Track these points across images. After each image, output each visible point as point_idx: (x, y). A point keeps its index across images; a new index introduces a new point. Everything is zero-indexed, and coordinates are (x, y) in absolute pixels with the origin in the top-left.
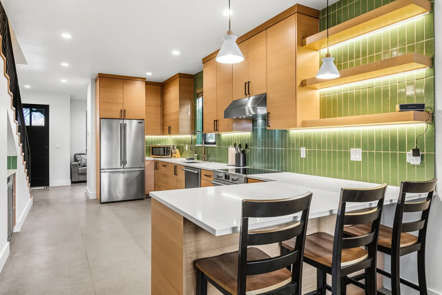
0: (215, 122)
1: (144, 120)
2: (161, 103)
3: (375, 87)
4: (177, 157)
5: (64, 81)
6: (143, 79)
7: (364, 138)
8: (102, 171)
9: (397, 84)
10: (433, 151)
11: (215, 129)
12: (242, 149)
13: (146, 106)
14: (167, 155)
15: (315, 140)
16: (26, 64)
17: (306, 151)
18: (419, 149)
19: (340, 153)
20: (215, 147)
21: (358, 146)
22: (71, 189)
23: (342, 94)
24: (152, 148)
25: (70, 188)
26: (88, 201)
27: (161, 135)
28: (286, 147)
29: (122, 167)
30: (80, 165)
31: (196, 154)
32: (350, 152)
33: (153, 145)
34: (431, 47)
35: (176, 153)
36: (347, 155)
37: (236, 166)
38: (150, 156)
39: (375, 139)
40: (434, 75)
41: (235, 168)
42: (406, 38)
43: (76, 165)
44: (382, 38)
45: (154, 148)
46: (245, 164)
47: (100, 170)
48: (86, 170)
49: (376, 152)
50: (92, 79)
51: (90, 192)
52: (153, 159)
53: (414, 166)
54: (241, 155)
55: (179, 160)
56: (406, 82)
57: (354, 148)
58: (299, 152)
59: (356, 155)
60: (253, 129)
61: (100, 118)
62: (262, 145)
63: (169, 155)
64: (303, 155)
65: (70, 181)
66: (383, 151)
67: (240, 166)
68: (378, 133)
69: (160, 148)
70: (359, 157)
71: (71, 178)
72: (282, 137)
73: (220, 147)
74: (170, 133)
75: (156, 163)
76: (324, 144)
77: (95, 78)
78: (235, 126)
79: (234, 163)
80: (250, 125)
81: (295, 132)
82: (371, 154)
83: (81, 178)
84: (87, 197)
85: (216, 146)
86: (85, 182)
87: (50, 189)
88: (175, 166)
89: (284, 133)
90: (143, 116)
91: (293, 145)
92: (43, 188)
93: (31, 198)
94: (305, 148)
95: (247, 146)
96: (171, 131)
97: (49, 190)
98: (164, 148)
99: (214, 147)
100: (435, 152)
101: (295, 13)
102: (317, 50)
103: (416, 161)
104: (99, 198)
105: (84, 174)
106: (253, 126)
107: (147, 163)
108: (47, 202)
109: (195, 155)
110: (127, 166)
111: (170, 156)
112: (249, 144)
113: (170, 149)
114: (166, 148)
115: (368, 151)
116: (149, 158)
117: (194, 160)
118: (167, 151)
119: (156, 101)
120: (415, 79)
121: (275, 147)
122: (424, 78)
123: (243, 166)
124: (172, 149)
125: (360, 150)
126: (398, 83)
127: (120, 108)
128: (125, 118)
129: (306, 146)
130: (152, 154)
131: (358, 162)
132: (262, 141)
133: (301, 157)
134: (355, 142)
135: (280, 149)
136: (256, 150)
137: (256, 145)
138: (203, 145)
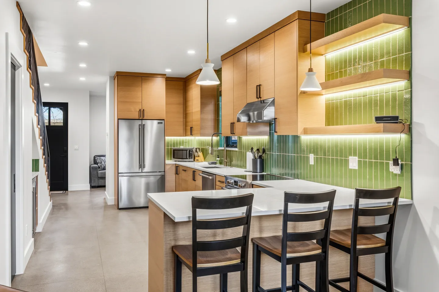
0: (232, 124)
1: (164, 120)
2: (184, 101)
3: (368, 96)
4: (200, 160)
5: (82, 79)
6: (163, 75)
7: (360, 146)
8: (119, 175)
9: (384, 95)
10: (410, 161)
11: (232, 133)
12: (260, 154)
13: (166, 104)
14: (189, 158)
15: (321, 147)
16: (46, 65)
17: (314, 157)
18: (398, 159)
19: (341, 160)
21: (355, 155)
22: (90, 194)
23: (343, 101)
24: (174, 150)
25: (89, 192)
26: (106, 207)
27: (183, 136)
28: (298, 153)
29: (141, 171)
30: (99, 168)
31: (218, 157)
32: (349, 160)
33: (176, 148)
34: (409, 60)
35: (199, 156)
36: (347, 162)
37: (253, 172)
38: (171, 159)
39: (368, 147)
40: (411, 88)
41: (251, 174)
42: (391, 50)
43: (95, 169)
44: (373, 48)
45: (175, 151)
46: (262, 170)
47: (118, 174)
48: (105, 174)
49: (368, 161)
50: (110, 77)
51: (108, 197)
52: (175, 163)
53: (396, 175)
54: (258, 160)
55: (200, 164)
56: (391, 93)
57: (352, 156)
58: (308, 158)
59: (353, 163)
60: (270, 133)
61: (118, 119)
62: (278, 150)
63: (191, 158)
64: (312, 162)
65: (89, 185)
66: (374, 160)
67: (257, 172)
68: (370, 141)
69: (183, 150)
70: (355, 166)
71: (90, 182)
72: (294, 143)
73: (241, 151)
74: (191, 134)
75: (177, 167)
76: (329, 151)
77: (114, 76)
78: (249, 130)
79: (251, 169)
80: (267, 129)
81: (305, 139)
82: (365, 163)
83: (101, 183)
84: (106, 203)
85: (237, 149)
86: (104, 186)
87: (69, 193)
88: (193, 171)
89: (296, 138)
90: (163, 116)
91: (304, 151)
92: (62, 192)
93: (50, 201)
94: (313, 155)
95: (264, 151)
96: (193, 132)
97: (67, 194)
98: (187, 150)
99: (236, 151)
100: (411, 161)
101: (297, 19)
102: (322, 55)
103: (396, 170)
104: (116, 203)
105: (104, 178)
106: (270, 130)
107: (167, 167)
108: (66, 207)
109: (218, 159)
110: (146, 170)
111: (192, 160)
112: (266, 149)
113: (192, 151)
114: (188, 151)
115: (362, 160)
116: (170, 162)
117: (216, 164)
118: (189, 154)
119: (177, 99)
120: (397, 90)
121: (289, 153)
122: (403, 90)
123: (260, 172)
124: (194, 151)
125: (356, 158)
126: (386, 93)
127: (138, 108)
128: (144, 118)
129: (314, 153)
130: (174, 157)
131: (355, 170)
132: (278, 146)
133: (310, 164)
134: (353, 150)
135: (293, 155)
136: (273, 156)
137: (273, 150)
138: (225, 148)
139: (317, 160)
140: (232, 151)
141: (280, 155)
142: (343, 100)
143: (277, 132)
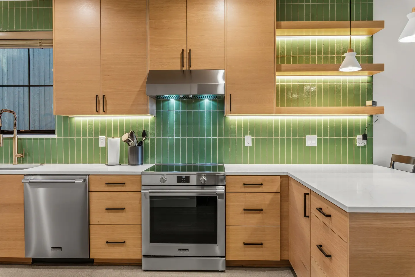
3: (329, 83)
7: (319, 125)
9: (347, 84)
17: (253, 139)
19: (295, 139)
20: (55, 138)
21: (313, 133)
28: (221, 135)
32: (305, 139)
36: (302, 141)
39: (329, 126)
40: (372, 83)
44: (336, 44)
49: (330, 138)
53: (359, 147)
56: (354, 83)
57: (309, 135)
58: (242, 141)
59: (311, 141)
60: (158, 113)
62: (178, 133)
64: (248, 143)
66: (335, 137)
68: (332, 122)
70: (314, 143)
72: (214, 124)
80: (155, 107)
81: (235, 119)
82: (326, 140)
85: (55, 136)
94: (251, 136)
99: (52, 139)
100: (372, 136)
106: (158, 109)
112: (147, 130)
115: (322, 138)
120: (360, 82)
121: (202, 136)
122: (366, 83)
125: (315, 137)
129: (252, 134)
131: (313, 148)
132: (178, 130)
133: (246, 146)
134: (311, 129)
135: (211, 138)
136: (165, 140)
137: (165, 134)
138: (15, 135)
139: (256, 142)
140: (37, 139)
141: (183, 140)
142: (298, 83)
143: (231, 111)
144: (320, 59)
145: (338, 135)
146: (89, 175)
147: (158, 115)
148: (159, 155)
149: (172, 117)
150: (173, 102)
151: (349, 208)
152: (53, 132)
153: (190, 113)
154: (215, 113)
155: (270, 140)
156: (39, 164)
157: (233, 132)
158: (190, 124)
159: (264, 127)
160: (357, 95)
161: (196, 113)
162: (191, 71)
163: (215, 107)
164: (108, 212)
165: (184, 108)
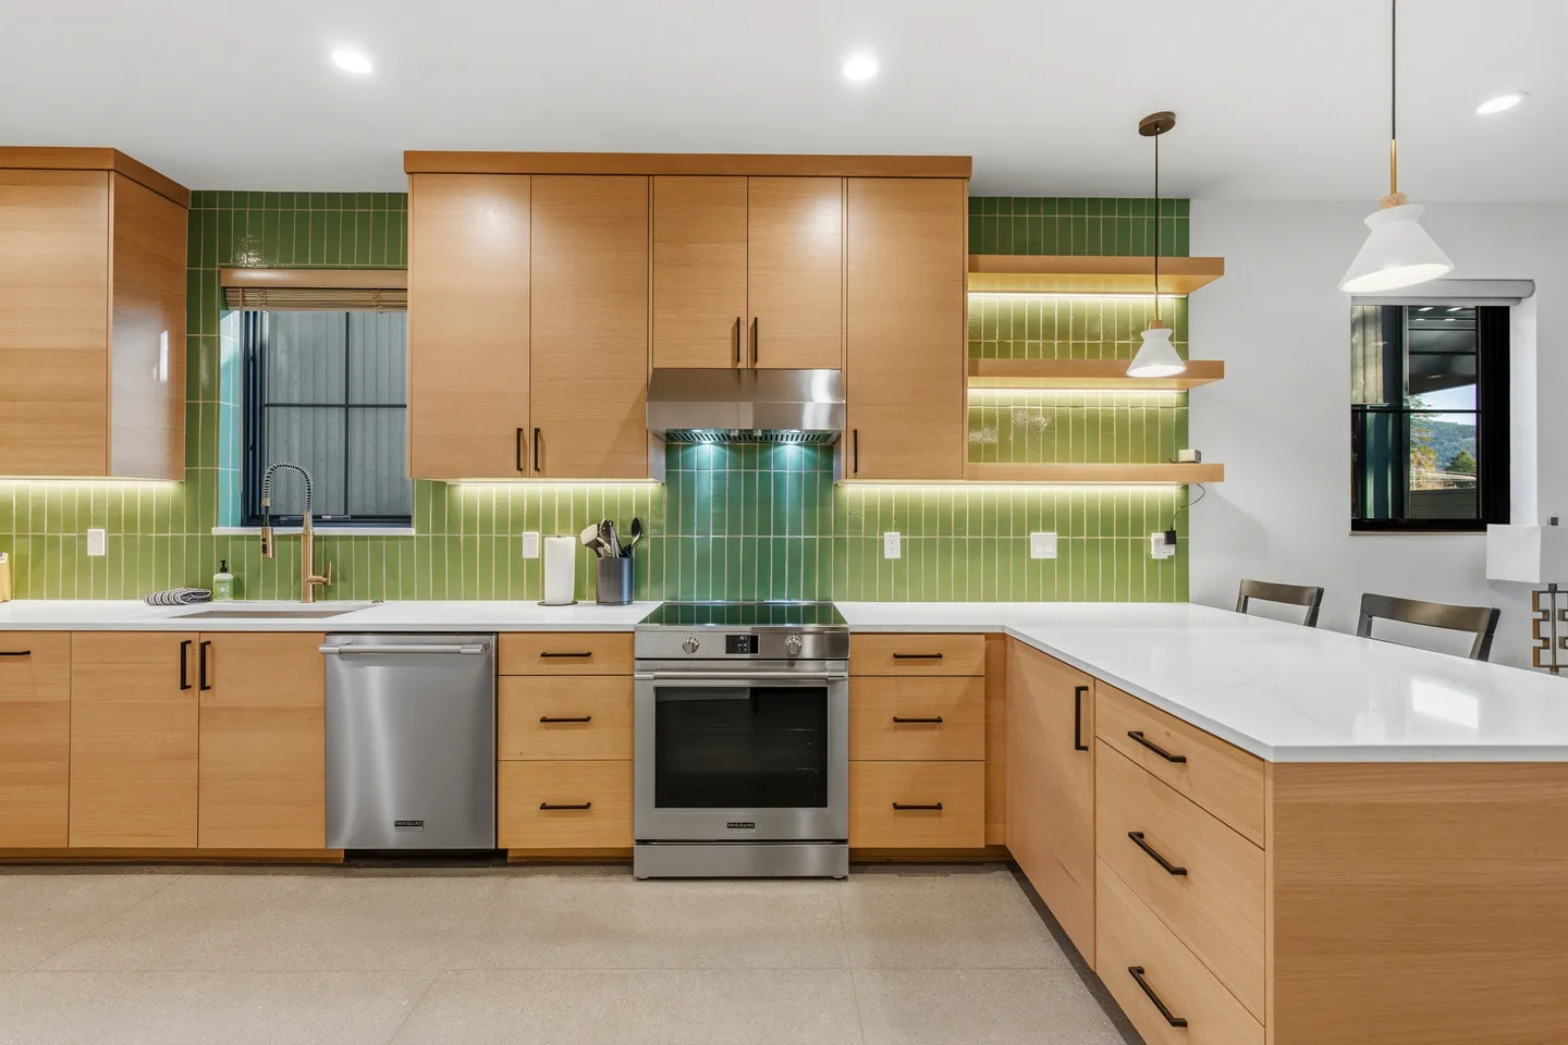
0: (526, 435)
3: (1085, 409)
7: (1063, 509)
11: (529, 467)
17: (903, 542)
18: (1174, 531)
19: (1004, 543)
20: (412, 537)
21: (1048, 527)
23: (1010, 409)
28: (825, 530)
31: (224, 570)
32: (1029, 540)
36: (1023, 546)
39: (1085, 511)
40: (1186, 406)
44: (1101, 314)
49: (1087, 540)
53: (1157, 561)
56: (1144, 408)
57: (1039, 531)
58: (876, 545)
59: (1044, 545)
60: (671, 475)
62: (719, 526)
64: (892, 551)
66: (1101, 536)
68: (1093, 500)
70: (1050, 551)
72: (810, 504)
73: (444, 535)
76: (960, 524)
81: (861, 492)
82: (1078, 545)
85: (412, 531)
94: (899, 534)
95: (637, 527)
99: (403, 537)
100: (1187, 535)
101: (963, 178)
106: (672, 466)
109: (218, 576)
112: (646, 519)
115: (1069, 538)
117: (208, 599)
120: (1160, 406)
121: (780, 530)
122: (1173, 408)
125: (1052, 537)
126: (1131, 408)
129: (901, 528)
131: (1048, 562)
132: (719, 518)
133: (887, 557)
134: (1042, 517)
135: (802, 537)
136: (688, 544)
137: (688, 527)
138: (307, 528)
139: (910, 548)
140: (364, 538)
141: (733, 543)
142: (1013, 407)
143: (856, 470)
144: (1063, 349)
145: (1107, 531)
146: (497, 633)
147: (671, 479)
148: (672, 580)
149: (706, 485)
150: (707, 452)
151: (1277, 749)
152: (405, 520)
153: (749, 477)
154: (810, 478)
155: (946, 545)
156: (369, 602)
157: (856, 525)
158: (749, 502)
159: (931, 512)
160: (1151, 439)
161: (765, 478)
162: (756, 371)
163: (813, 464)
164: (547, 729)
165: (735, 464)
